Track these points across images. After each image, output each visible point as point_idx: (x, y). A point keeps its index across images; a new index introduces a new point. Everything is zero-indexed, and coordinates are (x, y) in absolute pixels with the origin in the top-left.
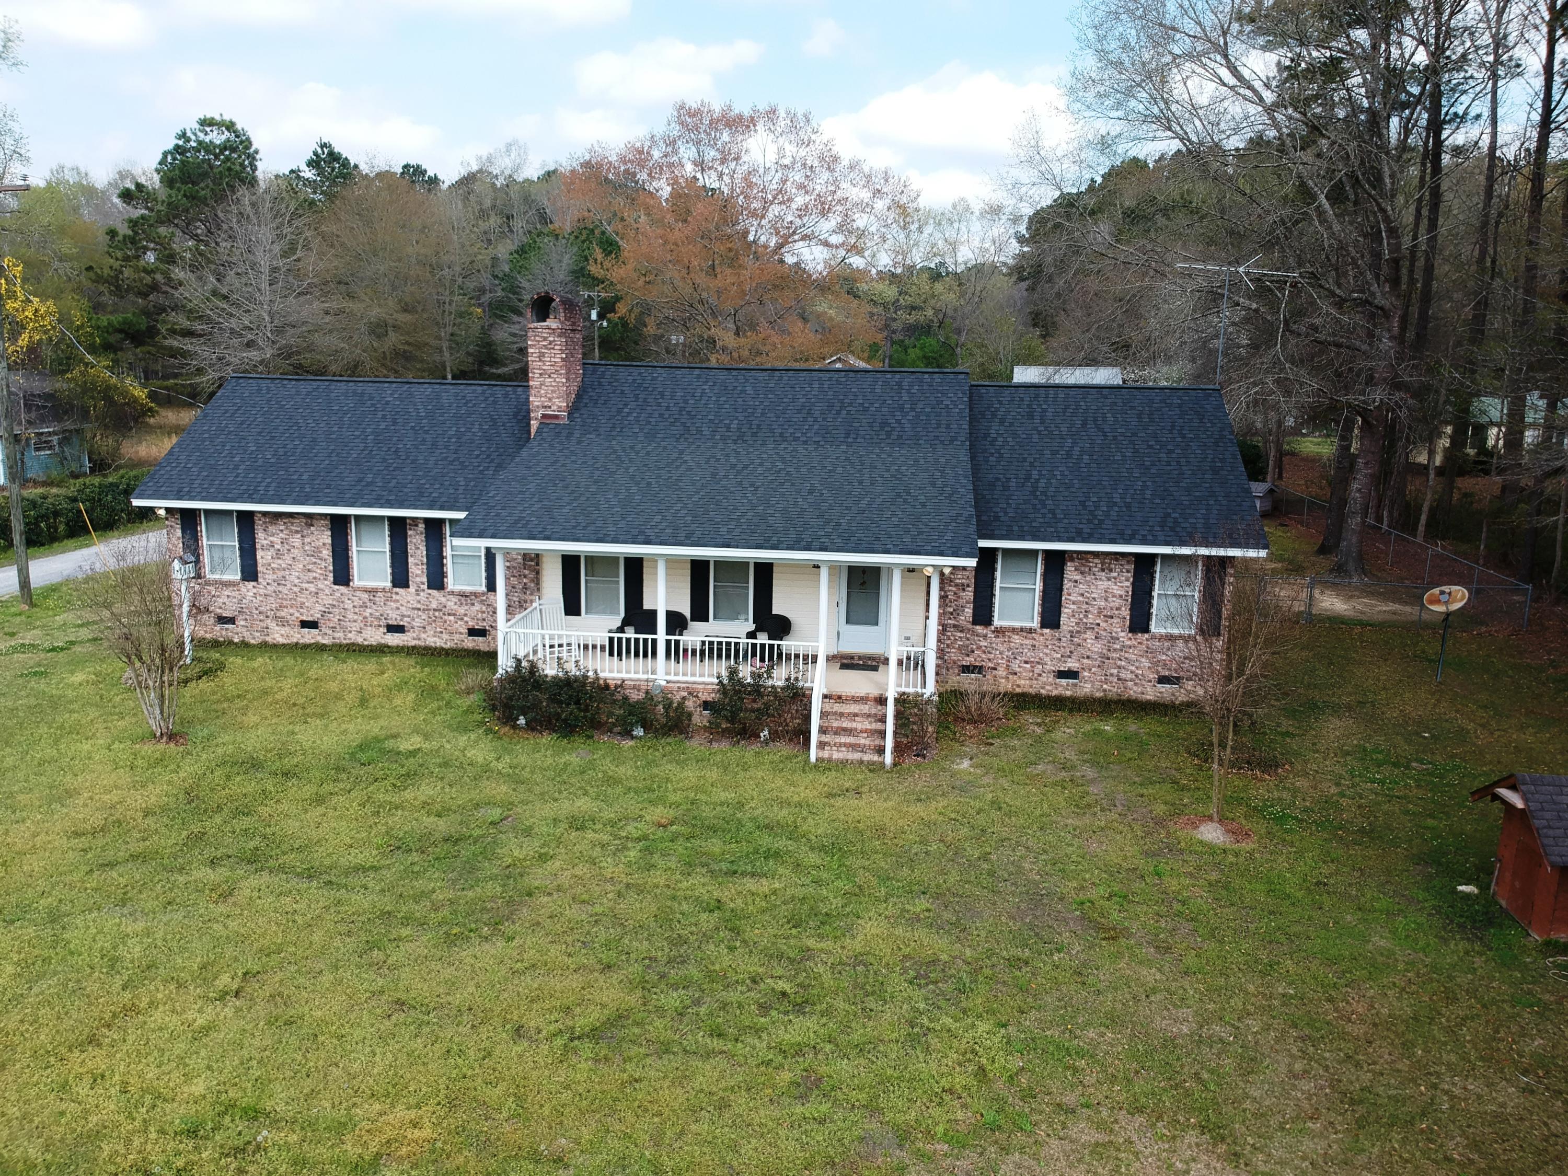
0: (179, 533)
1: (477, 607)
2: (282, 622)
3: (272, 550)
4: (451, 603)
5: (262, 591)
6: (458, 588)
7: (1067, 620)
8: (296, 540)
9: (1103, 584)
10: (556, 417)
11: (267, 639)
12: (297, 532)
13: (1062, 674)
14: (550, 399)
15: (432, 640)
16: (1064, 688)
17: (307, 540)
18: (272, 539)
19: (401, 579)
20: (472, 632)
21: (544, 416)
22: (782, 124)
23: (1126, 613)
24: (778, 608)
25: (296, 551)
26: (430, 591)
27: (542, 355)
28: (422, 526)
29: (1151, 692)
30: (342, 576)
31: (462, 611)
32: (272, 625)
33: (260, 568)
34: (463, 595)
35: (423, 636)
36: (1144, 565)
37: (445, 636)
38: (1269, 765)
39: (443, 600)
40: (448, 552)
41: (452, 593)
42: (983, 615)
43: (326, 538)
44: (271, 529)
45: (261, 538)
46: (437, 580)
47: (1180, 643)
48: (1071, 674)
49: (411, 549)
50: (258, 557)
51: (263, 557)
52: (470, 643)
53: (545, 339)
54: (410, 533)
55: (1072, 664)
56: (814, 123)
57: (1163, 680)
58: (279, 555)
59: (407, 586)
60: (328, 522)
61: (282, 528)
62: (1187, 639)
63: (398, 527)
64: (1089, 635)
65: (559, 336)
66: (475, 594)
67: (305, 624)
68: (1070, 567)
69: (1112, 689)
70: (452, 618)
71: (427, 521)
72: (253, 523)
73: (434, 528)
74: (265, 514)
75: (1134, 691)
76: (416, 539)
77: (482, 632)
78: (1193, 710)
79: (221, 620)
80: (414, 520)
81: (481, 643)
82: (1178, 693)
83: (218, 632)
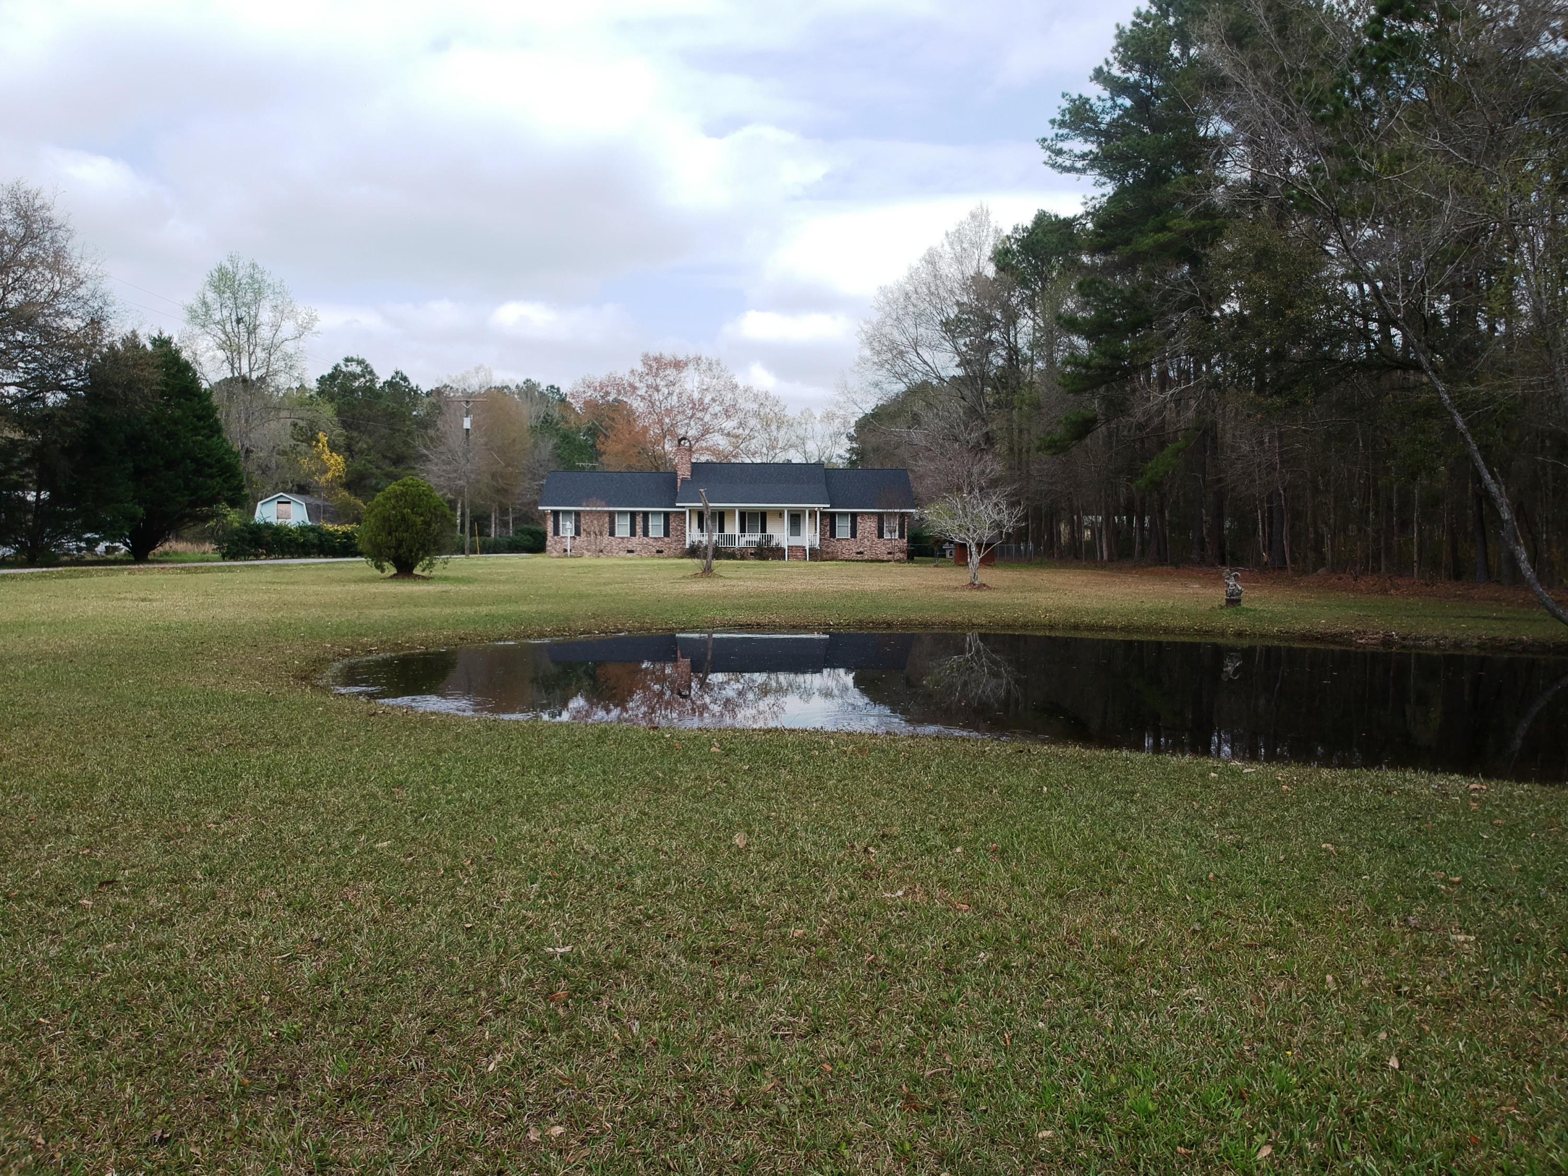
0: (552, 519)
1: (660, 542)
3: (586, 524)
4: (651, 542)
5: (581, 539)
6: (653, 536)
7: (859, 535)
8: (596, 520)
9: (869, 522)
10: (687, 478)
12: (596, 517)
13: (858, 554)
14: (685, 471)
15: (644, 555)
16: (859, 557)
17: (600, 520)
18: (586, 520)
19: (633, 533)
20: (658, 551)
21: (683, 477)
22: (703, 367)
23: (876, 532)
25: (595, 524)
26: (643, 537)
27: (682, 457)
28: (641, 514)
29: (886, 557)
30: (612, 533)
31: (655, 544)
32: (584, 551)
33: (581, 531)
34: (656, 539)
35: (640, 553)
36: (881, 515)
37: (648, 553)
39: (648, 540)
40: (650, 523)
41: (652, 538)
42: (833, 534)
43: (607, 519)
44: (587, 516)
45: (582, 520)
46: (646, 533)
47: (893, 541)
48: (861, 553)
49: (637, 522)
50: (581, 527)
51: (583, 527)
52: (656, 555)
53: (684, 452)
54: (637, 516)
55: (861, 550)
56: (723, 366)
57: (889, 554)
58: (589, 526)
59: (635, 536)
60: (608, 513)
61: (591, 516)
62: (895, 540)
63: (633, 515)
64: (866, 540)
65: (689, 451)
66: (660, 538)
68: (858, 517)
69: (874, 557)
70: (651, 547)
71: (643, 511)
72: (580, 515)
73: (646, 514)
74: (585, 511)
75: (881, 557)
76: (639, 519)
77: (661, 552)
78: (898, 561)
79: (565, 551)
80: (639, 512)
81: (661, 555)
82: (895, 557)
83: (564, 555)
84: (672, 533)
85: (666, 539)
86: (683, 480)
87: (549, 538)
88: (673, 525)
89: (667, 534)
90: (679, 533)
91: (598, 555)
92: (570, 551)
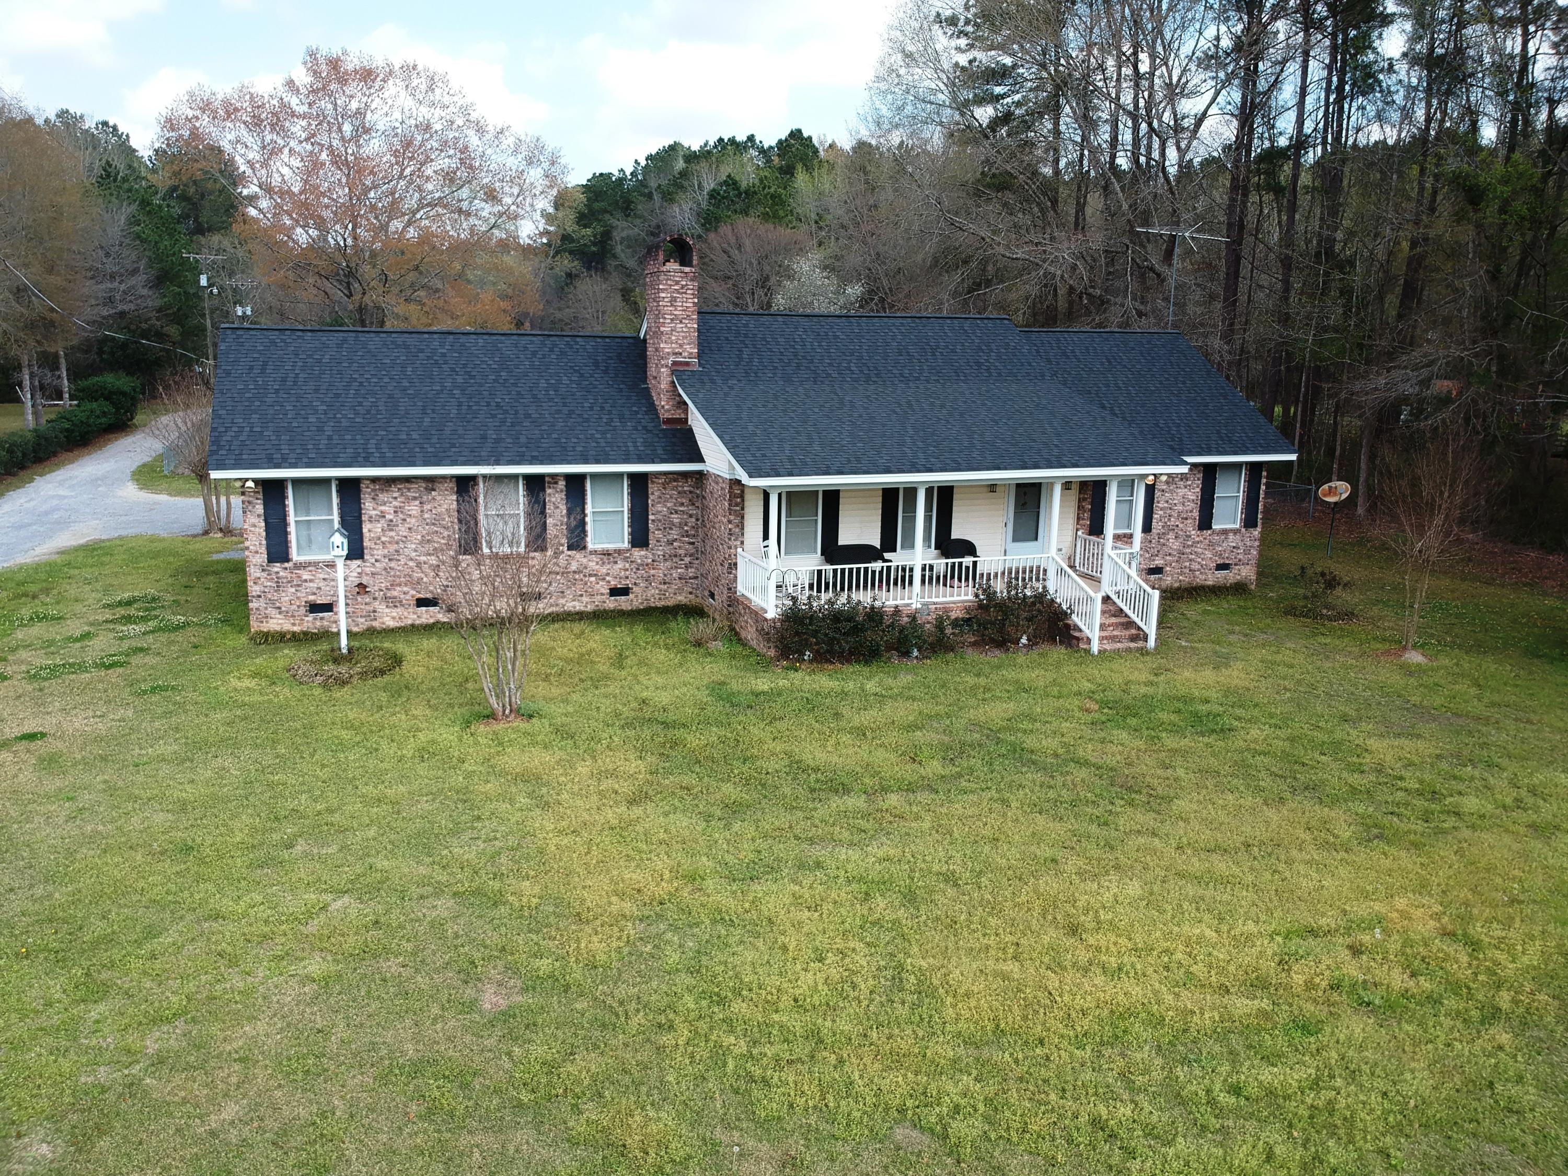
0: (260, 508)
1: (620, 565)
2: (394, 602)
3: (383, 521)
4: (593, 564)
5: (368, 570)
6: (599, 547)
7: (1157, 525)
8: (413, 508)
9: (1181, 492)
10: (687, 364)
11: (376, 624)
12: (415, 498)
13: (1151, 571)
14: (681, 346)
15: (571, 605)
17: (427, 507)
18: (383, 508)
19: (537, 540)
20: (615, 592)
21: (675, 363)
23: (1196, 514)
24: (960, 534)
25: (413, 520)
26: (569, 553)
27: (674, 300)
28: (562, 484)
29: (1212, 578)
30: (469, 544)
31: (604, 570)
32: (381, 607)
33: (366, 543)
34: (607, 554)
35: (562, 601)
36: (1209, 472)
37: (585, 599)
39: (585, 561)
40: (589, 509)
41: (595, 552)
42: (1097, 526)
43: (447, 502)
44: (383, 497)
45: (369, 507)
46: (577, 540)
47: (1231, 536)
48: (1156, 570)
49: (549, 509)
50: (365, 530)
51: (369, 530)
52: (611, 603)
53: (677, 283)
54: (549, 491)
55: (1159, 562)
57: (1217, 567)
58: (391, 525)
59: (543, 549)
60: (453, 485)
61: (396, 495)
62: (1236, 532)
63: (535, 485)
64: (1171, 535)
65: (692, 280)
66: (619, 552)
67: (421, 603)
69: (1187, 579)
70: (593, 579)
71: (567, 476)
72: (359, 491)
73: (575, 484)
74: (374, 480)
75: (1201, 579)
76: (556, 500)
77: (625, 591)
78: (1239, 588)
79: (315, 608)
80: (554, 476)
81: (623, 603)
82: (1229, 577)
83: (311, 623)
84: (655, 534)
85: (638, 554)
86: (679, 369)
87: (253, 572)
88: (656, 509)
89: (640, 538)
90: (674, 534)
91: (427, 615)
92: (328, 608)
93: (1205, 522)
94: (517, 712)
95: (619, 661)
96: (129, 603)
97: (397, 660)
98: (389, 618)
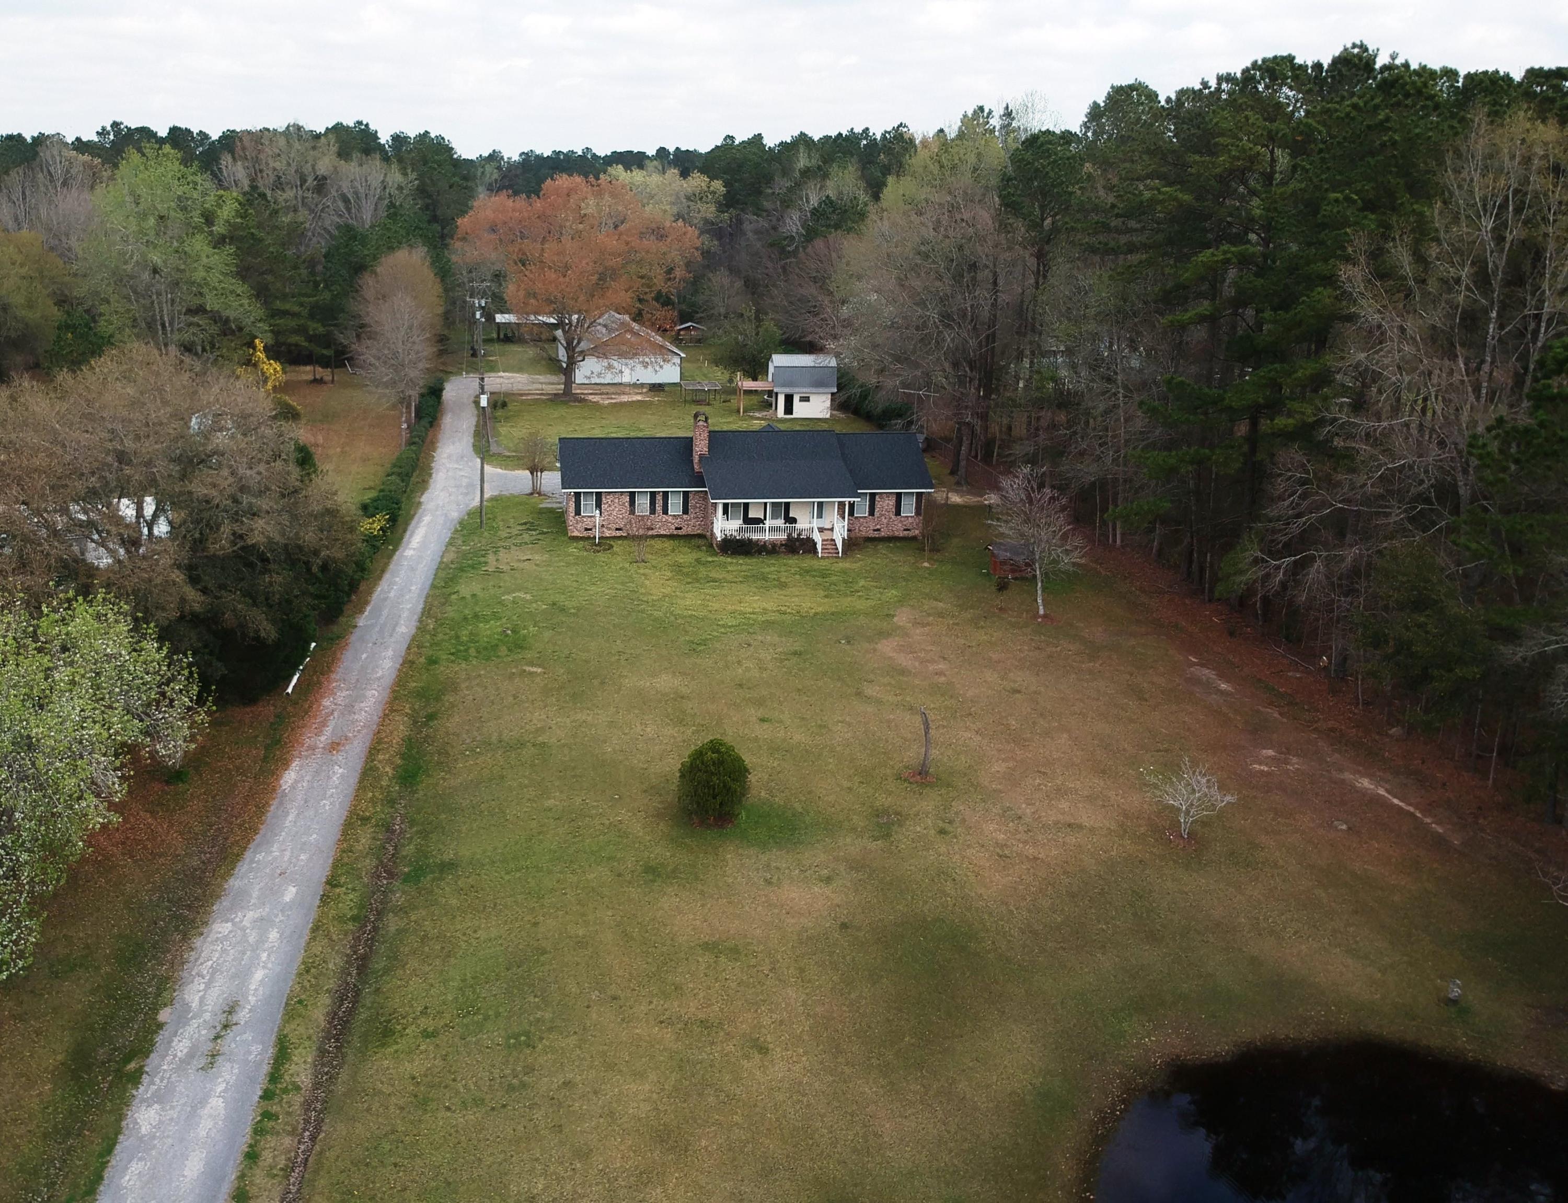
0: (574, 500)
1: (679, 520)
2: (609, 529)
3: (608, 505)
4: (670, 519)
5: (603, 518)
6: (673, 514)
7: (877, 514)
8: (616, 501)
9: (887, 502)
10: (705, 454)
11: (603, 535)
12: (617, 498)
13: (874, 530)
14: (703, 448)
15: (662, 532)
16: (876, 534)
17: (620, 501)
18: (608, 501)
19: (653, 511)
20: (677, 529)
21: (700, 454)
23: (894, 511)
24: (791, 515)
25: (616, 505)
26: (663, 515)
27: (700, 434)
28: (661, 494)
29: (902, 534)
30: (632, 511)
31: (674, 521)
32: (605, 530)
33: (603, 511)
34: (675, 516)
35: (660, 531)
36: (899, 496)
37: (667, 531)
38: (938, 551)
39: (668, 518)
40: (670, 503)
41: (671, 515)
42: (852, 513)
43: (627, 500)
44: (608, 497)
45: (604, 500)
46: (665, 511)
47: (910, 519)
48: (878, 530)
49: (657, 503)
50: (603, 508)
52: (675, 533)
53: (702, 429)
54: (657, 497)
55: (878, 527)
57: (905, 530)
58: (611, 507)
59: (654, 514)
60: (628, 495)
61: (612, 497)
62: (912, 517)
63: (653, 495)
64: (883, 517)
66: (679, 515)
67: (617, 529)
68: (877, 497)
69: (891, 534)
70: (670, 524)
71: (663, 492)
72: (601, 496)
73: (666, 494)
74: (605, 493)
75: (897, 534)
76: (659, 498)
77: (680, 528)
78: (914, 538)
79: (586, 529)
80: (659, 492)
81: (680, 532)
82: (911, 534)
83: (585, 534)
84: (691, 510)
85: (685, 516)
86: (701, 456)
87: (570, 518)
88: (692, 502)
89: (685, 511)
90: (697, 510)
91: (618, 533)
92: (590, 530)
93: (898, 513)
94: (643, 561)
95: (673, 551)
96: (525, 524)
97: (612, 547)
98: (607, 534)
